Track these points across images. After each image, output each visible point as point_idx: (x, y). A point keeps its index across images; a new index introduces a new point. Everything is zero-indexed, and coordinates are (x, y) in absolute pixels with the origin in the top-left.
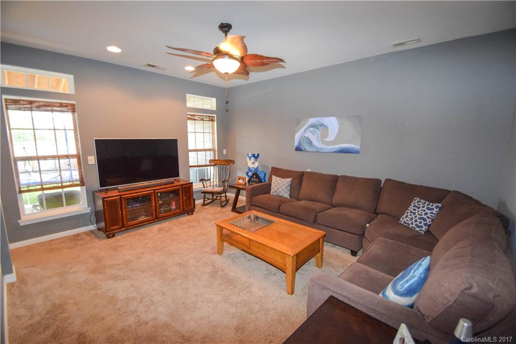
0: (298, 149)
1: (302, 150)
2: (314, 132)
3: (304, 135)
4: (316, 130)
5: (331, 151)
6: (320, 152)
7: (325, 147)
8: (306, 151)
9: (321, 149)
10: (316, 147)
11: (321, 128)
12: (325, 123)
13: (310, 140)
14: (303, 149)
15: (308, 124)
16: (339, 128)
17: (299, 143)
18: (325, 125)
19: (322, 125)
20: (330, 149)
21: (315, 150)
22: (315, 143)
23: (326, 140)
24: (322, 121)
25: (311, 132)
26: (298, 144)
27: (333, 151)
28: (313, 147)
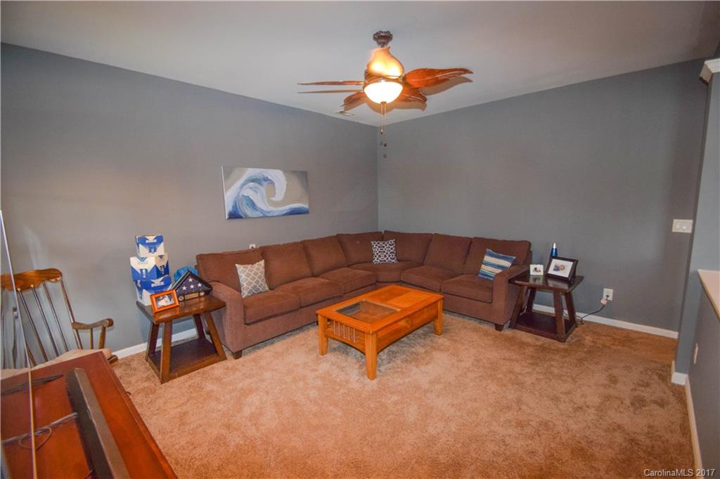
0: (234, 215)
1: (241, 217)
2: (257, 189)
3: (241, 194)
4: (259, 186)
5: (281, 213)
6: (268, 217)
7: (273, 209)
8: (247, 217)
9: (269, 212)
10: (262, 211)
11: (265, 184)
12: (270, 178)
13: (251, 200)
14: (243, 216)
15: (244, 178)
16: (287, 185)
17: (235, 206)
18: (270, 180)
19: (266, 179)
20: (280, 211)
21: (261, 215)
22: (260, 204)
23: (273, 199)
24: (266, 175)
25: (251, 188)
26: (233, 207)
27: (285, 212)
28: (256, 210)
